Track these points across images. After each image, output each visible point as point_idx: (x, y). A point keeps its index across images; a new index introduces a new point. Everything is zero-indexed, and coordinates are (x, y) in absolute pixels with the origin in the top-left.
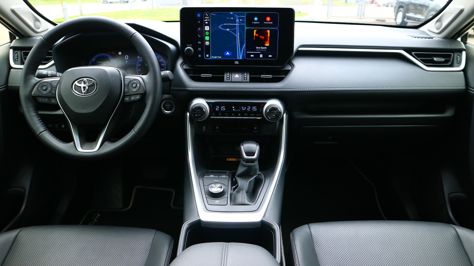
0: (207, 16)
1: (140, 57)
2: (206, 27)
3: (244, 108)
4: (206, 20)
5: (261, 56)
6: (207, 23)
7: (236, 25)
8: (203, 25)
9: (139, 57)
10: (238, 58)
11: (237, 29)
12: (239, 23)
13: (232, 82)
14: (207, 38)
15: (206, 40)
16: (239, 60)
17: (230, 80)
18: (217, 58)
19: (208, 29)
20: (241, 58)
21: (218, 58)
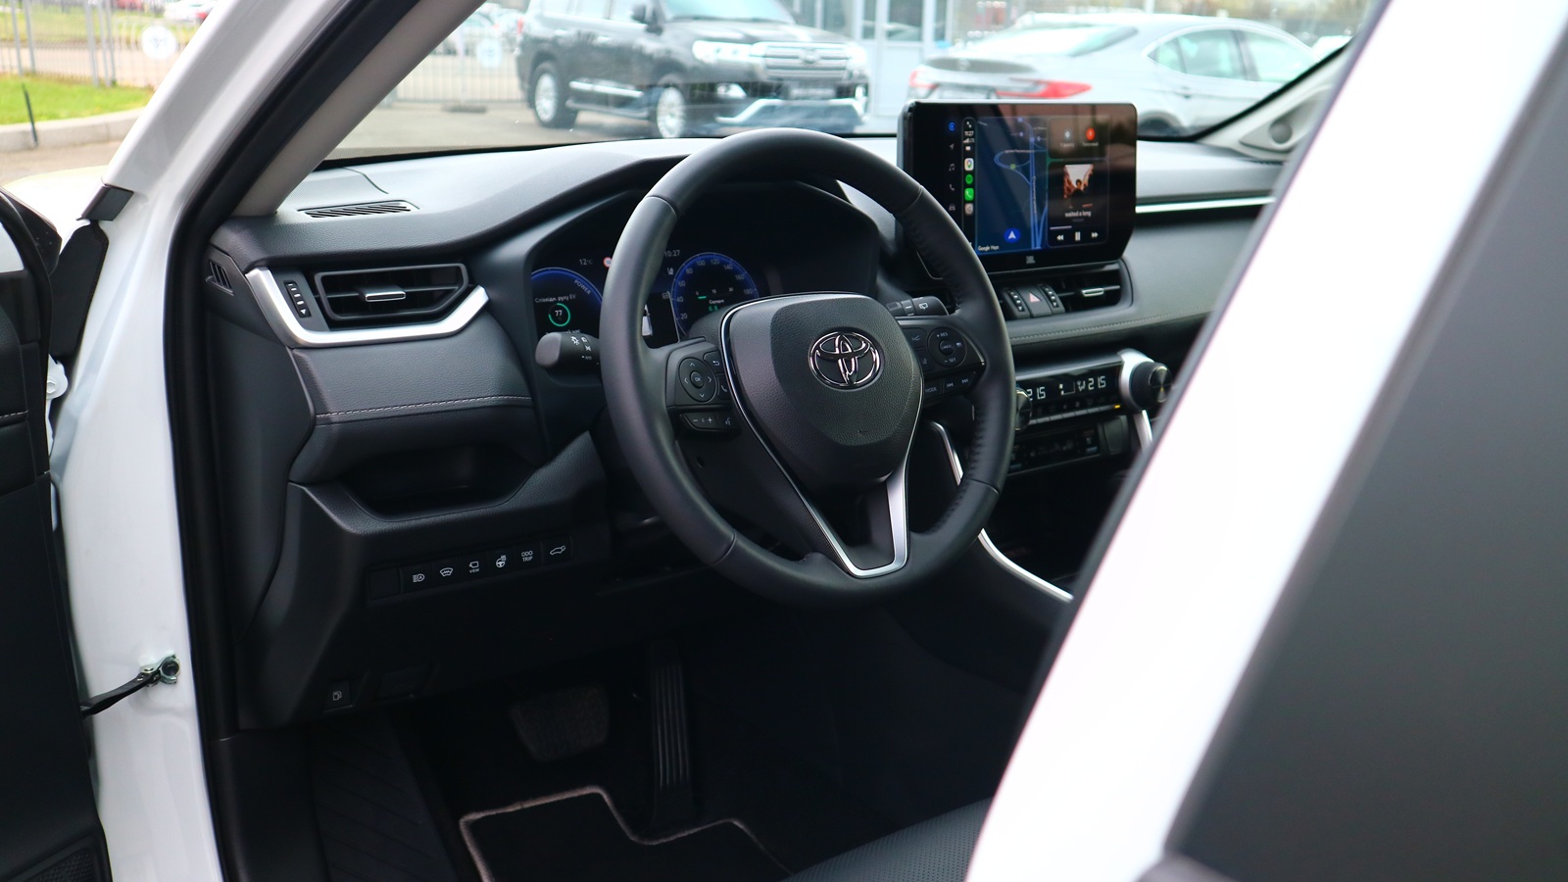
0: (969, 130)
1: (675, 272)
2: (967, 160)
3: (1082, 384)
4: (967, 141)
5: (1078, 236)
6: (968, 148)
7: (1028, 154)
8: (960, 156)
9: (672, 270)
10: (1033, 248)
11: (1032, 162)
12: (1035, 148)
13: (1032, 317)
14: (969, 194)
15: (967, 199)
16: (1035, 253)
17: (1026, 313)
18: (991, 250)
19: (972, 168)
20: (1038, 247)
21: (993, 250)
